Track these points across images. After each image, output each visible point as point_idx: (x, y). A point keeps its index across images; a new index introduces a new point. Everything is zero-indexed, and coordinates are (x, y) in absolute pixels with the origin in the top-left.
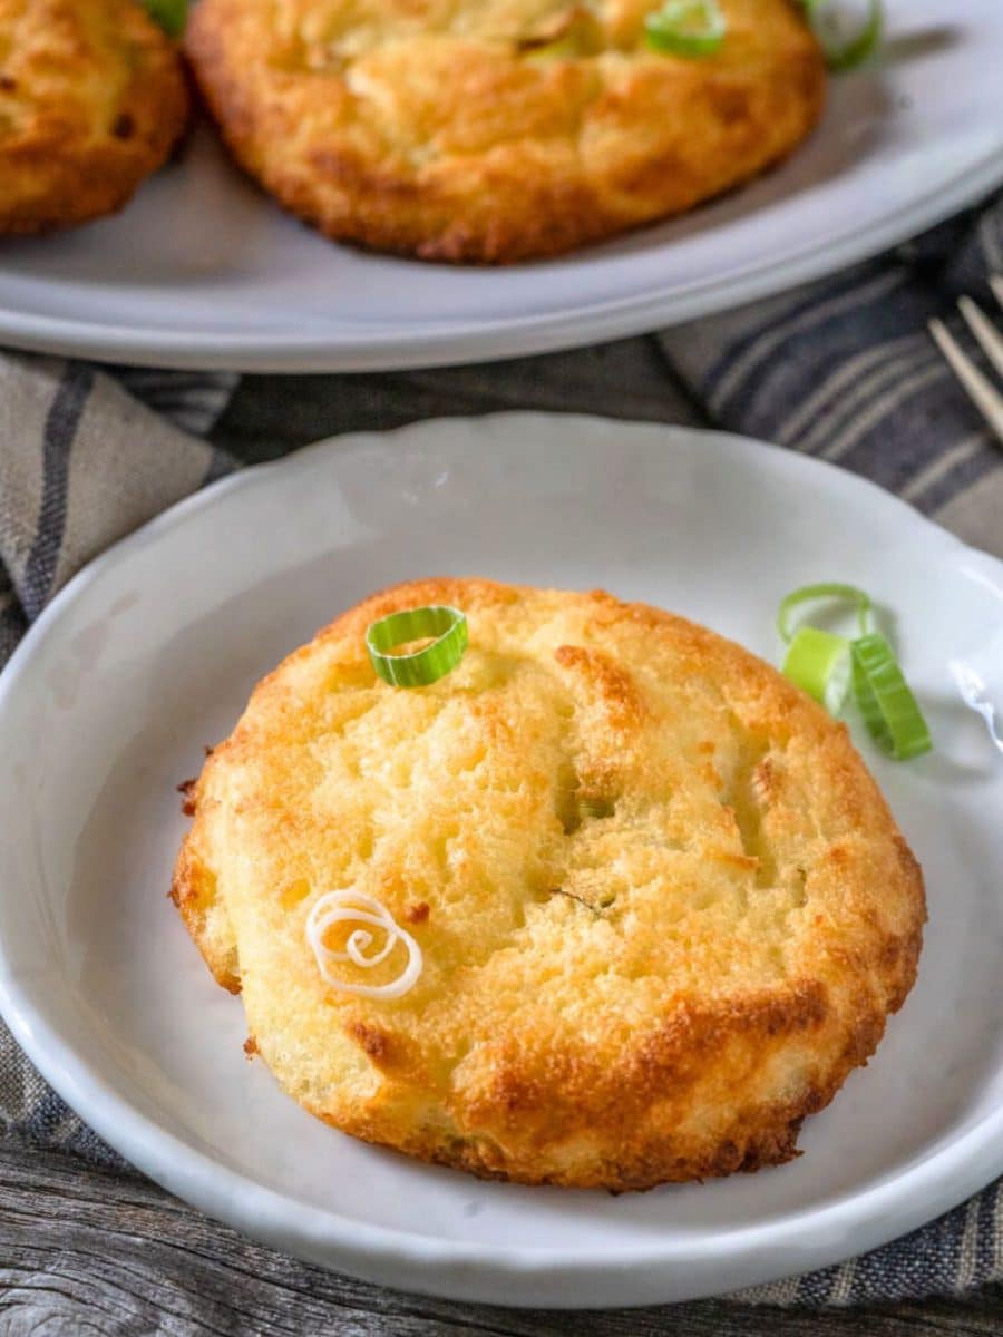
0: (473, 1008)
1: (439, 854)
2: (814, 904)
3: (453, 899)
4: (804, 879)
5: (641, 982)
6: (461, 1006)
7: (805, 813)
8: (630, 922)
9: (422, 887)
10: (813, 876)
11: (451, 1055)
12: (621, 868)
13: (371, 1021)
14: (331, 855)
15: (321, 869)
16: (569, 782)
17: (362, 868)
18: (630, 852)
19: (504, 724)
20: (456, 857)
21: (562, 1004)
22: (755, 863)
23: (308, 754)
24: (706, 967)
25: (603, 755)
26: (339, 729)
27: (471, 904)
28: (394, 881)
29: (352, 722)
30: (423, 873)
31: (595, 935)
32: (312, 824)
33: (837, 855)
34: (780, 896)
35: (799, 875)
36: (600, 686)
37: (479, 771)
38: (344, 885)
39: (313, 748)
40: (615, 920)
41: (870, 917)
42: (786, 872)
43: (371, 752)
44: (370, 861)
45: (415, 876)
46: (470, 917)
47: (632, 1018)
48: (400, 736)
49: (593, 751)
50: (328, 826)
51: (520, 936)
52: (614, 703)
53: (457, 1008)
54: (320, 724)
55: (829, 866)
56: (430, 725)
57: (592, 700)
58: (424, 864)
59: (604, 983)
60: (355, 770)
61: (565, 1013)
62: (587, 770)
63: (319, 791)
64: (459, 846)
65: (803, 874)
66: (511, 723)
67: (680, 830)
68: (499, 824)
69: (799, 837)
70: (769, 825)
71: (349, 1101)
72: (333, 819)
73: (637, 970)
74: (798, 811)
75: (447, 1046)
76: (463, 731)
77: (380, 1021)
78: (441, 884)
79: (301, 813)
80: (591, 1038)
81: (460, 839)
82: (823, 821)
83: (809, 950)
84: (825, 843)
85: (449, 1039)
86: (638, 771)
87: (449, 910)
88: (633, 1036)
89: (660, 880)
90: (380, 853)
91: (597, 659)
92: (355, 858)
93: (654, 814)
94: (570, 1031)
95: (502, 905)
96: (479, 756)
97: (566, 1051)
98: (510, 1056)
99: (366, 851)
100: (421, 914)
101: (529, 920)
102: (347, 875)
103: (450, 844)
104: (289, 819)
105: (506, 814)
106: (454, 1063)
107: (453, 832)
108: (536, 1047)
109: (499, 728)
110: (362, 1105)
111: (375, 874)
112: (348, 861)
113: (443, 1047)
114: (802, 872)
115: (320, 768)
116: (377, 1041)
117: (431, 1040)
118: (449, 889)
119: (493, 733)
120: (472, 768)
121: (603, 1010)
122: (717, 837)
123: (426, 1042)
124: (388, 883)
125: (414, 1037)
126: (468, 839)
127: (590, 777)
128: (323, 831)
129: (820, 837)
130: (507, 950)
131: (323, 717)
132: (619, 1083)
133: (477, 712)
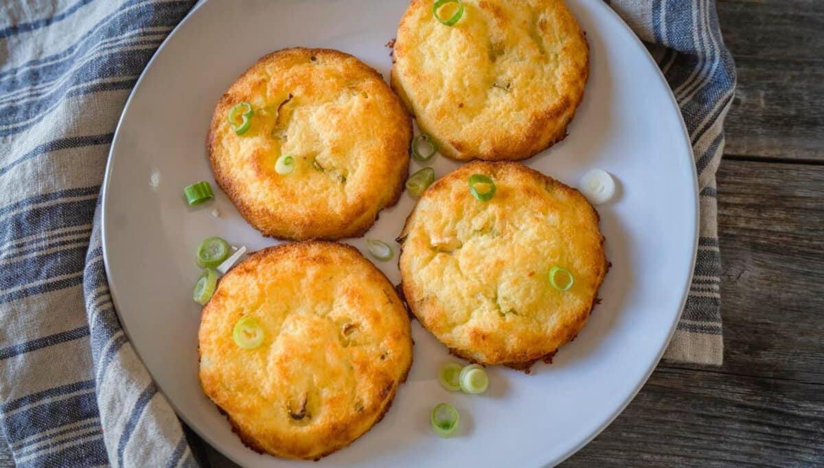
1: (461, 81)
2: (561, 66)
3: (468, 96)
5: (522, 112)
8: (515, 92)
9: (460, 96)
10: (560, 56)
11: (477, 144)
12: (509, 73)
16: (491, 46)
18: (510, 66)
20: (467, 83)
21: (503, 124)
22: (543, 56)
24: (538, 101)
25: (498, 37)
31: (507, 98)
32: (425, 78)
34: (551, 65)
40: (511, 91)
42: (552, 57)
47: (522, 124)
48: (443, 41)
49: (495, 36)
52: (498, 18)
59: (513, 114)
61: (504, 126)
62: (495, 42)
65: (557, 56)
67: (522, 53)
69: (554, 44)
70: (545, 43)
73: (520, 108)
79: (422, 75)
80: (513, 133)
83: (562, 85)
85: (476, 141)
86: (507, 39)
88: (523, 130)
89: (520, 74)
91: (491, 5)
93: (514, 52)
94: (507, 132)
97: (507, 138)
98: (493, 144)
99: (442, 85)
101: (489, 96)
104: (419, 77)
106: (479, 146)
107: (463, 75)
108: (499, 139)
112: (437, 90)
118: (466, 94)
119: (468, 39)
120: (464, 52)
121: (514, 124)
122: (531, 53)
123: (470, 142)
127: (496, 44)
132: (522, 143)
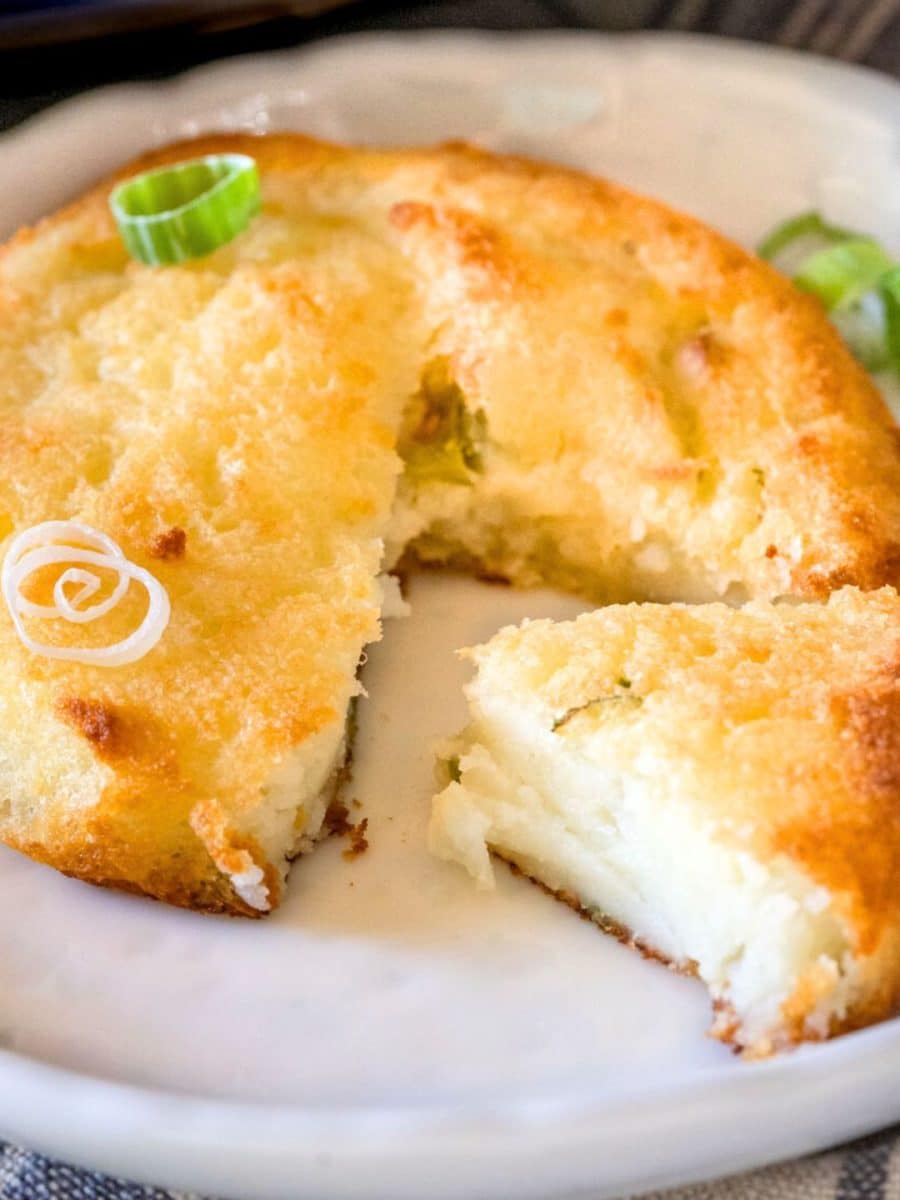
0: (248, 671)
4: (761, 482)
6: (231, 669)
7: (761, 395)
13: (94, 695)
14: (48, 480)
15: (31, 499)
17: (92, 494)
19: (308, 299)
23: (23, 359)
26: (71, 326)
27: (251, 533)
28: (137, 507)
29: (90, 316)
30: (181, 494)
33: (808, 445)
35: (756, 477)
36: (454, 250)
37: (271, 360)
38: (63, 516)
39: (32, 352)
41: (857, 520)
43: (117, 350)
44: (105, 484)
45: (168, 499)
46: (249, 550)
50: (44, 444)
51: (324, 578)
53: (224, 672)
54: (44, 322)
55: (795, 461)
56: (201, 310)
57: (441, 271)
58: (181, 483)
60: (91, 376)
63: (37, 403)
64: (237, 456)
66: (319, 299)
68: (294, 427)
71: (65, 819)
72: (52, 434)
74: (751, 393)
75: (207, 725)
76: (248, 313)
77: (108, 693)
78: (205, 508)
81: (238, 448)
82: (788, 405)
84: (789, 430)
87: (217, 541)
90: (120, 472)
92: (82, 481)
95: (297, 535)
96: (269, 342)
100: (173, 546)
102: (68, 506)
103: (223, 456)
105: (306, 417)
109: (301, 305)
110: (83, 821)
111: (110, 500)
113: (200, 725)
114: (758, 472)
115: (40, 377)
116: (101, 719)
117: (183, 718)
124: (129, 509)
125: (159, 714)
126: (248, 447)
128: (36, 450)
129: (784, 423)
130: (304, 596)
131: (48, 313)
133: (271, 287)
